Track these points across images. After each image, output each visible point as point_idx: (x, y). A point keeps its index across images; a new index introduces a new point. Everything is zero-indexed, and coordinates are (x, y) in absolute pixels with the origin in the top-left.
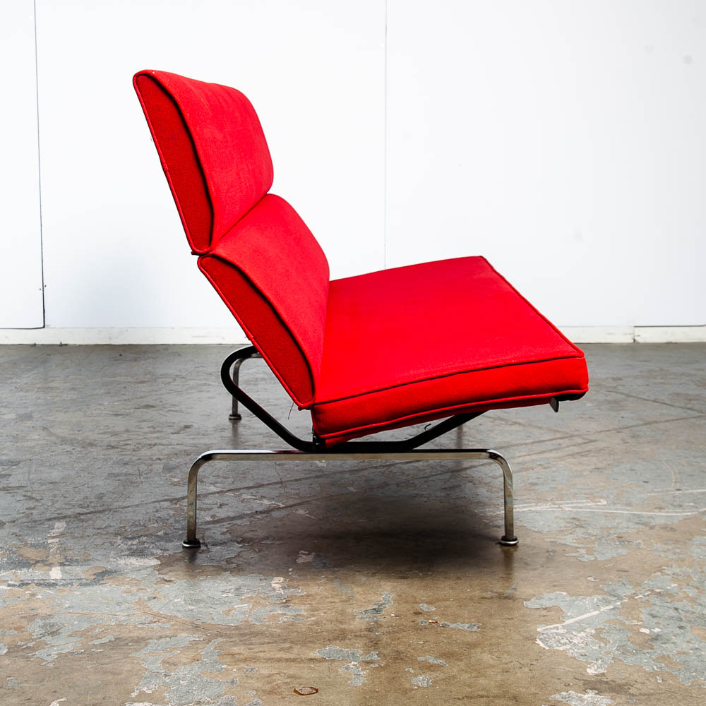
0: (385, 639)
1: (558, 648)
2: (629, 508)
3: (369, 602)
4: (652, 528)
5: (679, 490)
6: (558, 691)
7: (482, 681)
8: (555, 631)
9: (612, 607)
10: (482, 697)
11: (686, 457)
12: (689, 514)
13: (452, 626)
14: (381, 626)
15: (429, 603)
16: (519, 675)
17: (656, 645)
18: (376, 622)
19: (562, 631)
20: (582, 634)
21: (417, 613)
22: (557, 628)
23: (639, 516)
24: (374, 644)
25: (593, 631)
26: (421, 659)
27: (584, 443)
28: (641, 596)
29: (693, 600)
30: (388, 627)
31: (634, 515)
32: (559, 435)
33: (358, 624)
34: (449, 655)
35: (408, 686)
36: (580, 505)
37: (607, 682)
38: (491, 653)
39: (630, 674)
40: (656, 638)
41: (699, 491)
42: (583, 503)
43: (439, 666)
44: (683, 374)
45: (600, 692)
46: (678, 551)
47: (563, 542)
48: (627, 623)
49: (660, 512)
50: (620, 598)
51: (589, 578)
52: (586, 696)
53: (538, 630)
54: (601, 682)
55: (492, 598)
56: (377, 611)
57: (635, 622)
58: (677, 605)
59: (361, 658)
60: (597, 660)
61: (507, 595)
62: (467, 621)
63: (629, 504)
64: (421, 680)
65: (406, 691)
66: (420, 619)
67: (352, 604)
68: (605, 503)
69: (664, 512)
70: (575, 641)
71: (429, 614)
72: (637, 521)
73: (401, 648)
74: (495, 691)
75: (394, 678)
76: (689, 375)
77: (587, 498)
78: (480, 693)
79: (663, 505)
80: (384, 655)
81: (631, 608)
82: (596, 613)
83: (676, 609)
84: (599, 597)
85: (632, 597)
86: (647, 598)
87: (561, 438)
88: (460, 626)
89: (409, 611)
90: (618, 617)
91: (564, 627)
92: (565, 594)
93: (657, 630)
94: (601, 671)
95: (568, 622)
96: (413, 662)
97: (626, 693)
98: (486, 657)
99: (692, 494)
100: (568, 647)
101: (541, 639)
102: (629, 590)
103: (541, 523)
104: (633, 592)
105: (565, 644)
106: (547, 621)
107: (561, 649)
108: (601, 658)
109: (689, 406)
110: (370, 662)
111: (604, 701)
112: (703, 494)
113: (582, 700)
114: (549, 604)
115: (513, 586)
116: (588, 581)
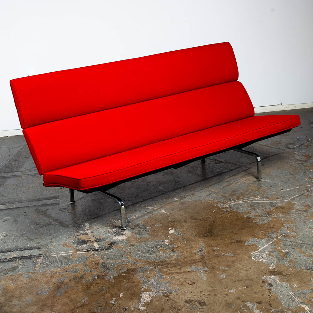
0: (208, 262)
1: (259, 260)
3: (198, 247)
4: (277, 208)
5: (282, 189)
6: (263, 276)
7: (241, 275)
8: (257, 254)
9: (271, 242)
10: (242, 280)
11: (282, 174)
12: (287, 200)
13: (226, 255)
14: (205, 257)
15: (216, 246)
16: (251, 271)
17: (287, 256)
18: (203, 255)
19: (259, 253)
20: (265, 254)
21: (214, 251)
22: (257, 252)
23: (272, 203)
24: (205, 264)
25: (268, 253)
26: (221, 268)
27: (247, 169)
28: (279, 237)
29: (295, 237)
30: (207, 257)
31: (270, 202)
32: (237, 166)
33: (197, 257)
34: (228, 266)
35: (220, 279)
36: (252, 200)
37: (276, 272)
38: (240, 264)
39: (282, 268)
40: (287, 253)
41: (289, 189)
42: (252, 198)
43: (227, 270)
45: (275, 275)
46: (287, 217)
47: (250, 217)
48: (277, 248)
49: (278, 200)
50: (273, 239)
51: (262, 231)
52: (271, 277)
53: (252, 254)
54: (274, 271)
55: (234, 242)
56: (201, 251)
57: (280, 248)
58: (291, 240)
59: (203, 270)
60: (272, 263)
61: (239, 241)
62: (230, 252)
63: (268, 198)
64: (223, 276)
65: (220, 281)
66: (216, 253)
67: (193, 249)
68: (260, 198)
69: (279, 200)
70: (264, 257)
71: (218, 251)
72: (271, 205)
73: (213, 265)
74: (245, 278)
75: (215, 276)
77: (253, 196)
78: (242, 279)
79: (278, 197)
80: (209, 268)
81: (277, 243)
82: (267, 245)
83: (291, 241)
84: (267, 239)
85: (276, 238)
86: (281, 238)
87: (238, 168)
88: (228, 255)
89: (211, 250)
90: (274, 246)
92: (256, 238)
93: (287, 250)
94: (274, 267)
95: (260, 250)
96: (219, 270)
97: (282, 275)
98: (239, 265)
99: (287, 191)
100: (262, 259)
101: (253, 257)
102: (275, 235)
103: (242, 209)
104: (277, 235)
105: (261, 258)
106: (254, 250)
108: (273, 263)
109: (278, 147)
110: (206, 271)
111: (277, 278)
112: (290, 190)
113: (271, 279)
114: (252, 243)
115: (240, 237)
116: (262, 233)
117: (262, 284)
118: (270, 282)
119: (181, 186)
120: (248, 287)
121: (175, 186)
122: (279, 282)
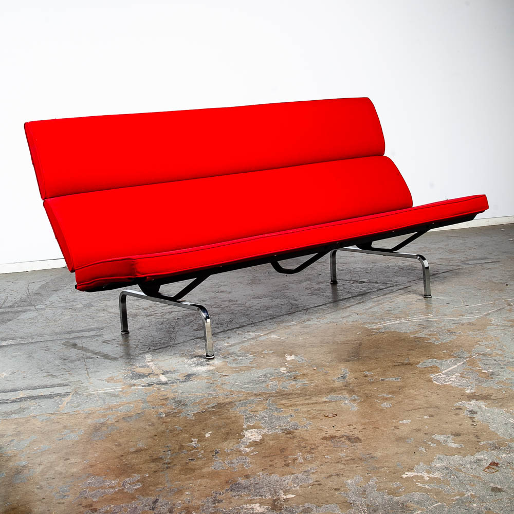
0: (356, 389)
1: (446, 384)
2: (446, 317)
3: (338, 374)
4: (463, 325)
5: (467, 305)
6: (457, 402)
7: (416, 402)
9: (462, 363)
10: (420, 408)
11: (462, 290)
12: (478, 316)
13: (386, 380)
14: (350, 384)
15: (368, 371)
16: (433, 397)
17: (494, 377)
18: (347, 382)
19: (443, 376)
20: (454, 376)
21: (366, 376)
22: (440, 375)
23: (453, 320)
24: (352, 392)
25: (459, 374)
26: (380, 396)
27: (406, 288)
28: (474, 356)
29: (501, 355)
30: (354, 384)
31: (450, 320)
32: (388, 285)
34: (393, 393)
35: (380, 408)
37: (478, 396)
38: (413, 389)
39: (488, 391)
40: (492, 374)
41: (478, 305)
42: (420, 317)
43: (391, 398)
44: (438, 248)
45: (477, 400)
46: (482, 334)
47: (420, 336)
48: (474, 369)
49: (463, 317)
50: (464, 359)
51: (444, 351)
52: (471, 403)
53: (432, 377)
54: (475, 396)
55: (399, 365)
56: (344, 377)
57: (478, 368)
58: (496, 358)
59: (349, 399)
60: (468, 386)
61: (406, 363)
62: (393, 377)
63: (445, 315)
64: (385, 405)
65: (382, 410)
66: (368, 379)
67: (329, 376)
68: (432, 316)
69: (465, 317)
70: (453, 380)
71: (372, 376)
72: (453, 322)
73: (367, 392)
74: (426, 405)
75: (371, 405)
76: (442, 248)
77: (421, 314)
78: (420, 407)
79: (463, 313)
80: (361, 396)
81: (472, 363)
82: (456, 366)
83: (495, 360)
84: (454, 359)
85: (470, 357)
86: (478, 357)
87: (391, 287)
88: (391, 379)
89: (360, 375)
90: (468, 367)
91: (443, 374)
92: (435, 359)
93: (490, 370)
94: (473, 391)
95: (444, 372)
96: (377, 398)
97: (490, 399)
98: (412, 391)
99: (474, 306)
100: (450, 382)
101: (435, 381)
102: (466, 355)
103: (404, 328)
104: (469, 355)
105: (448, 381)
106: (434, 372)
107: (448, 383)
108: (470, 386)
109: (451, 264)
110: (355, 400)
111: (482, 404)
112: (480, 306)
113: (471, 405)
114: (430, 365)
115: (407, 359)
116: (444, 353)
117: (457, 412)
118: (470, 409)
119: (301, 309)
120: (433, 416)
121: (291, 309)
122: (487, 408)
